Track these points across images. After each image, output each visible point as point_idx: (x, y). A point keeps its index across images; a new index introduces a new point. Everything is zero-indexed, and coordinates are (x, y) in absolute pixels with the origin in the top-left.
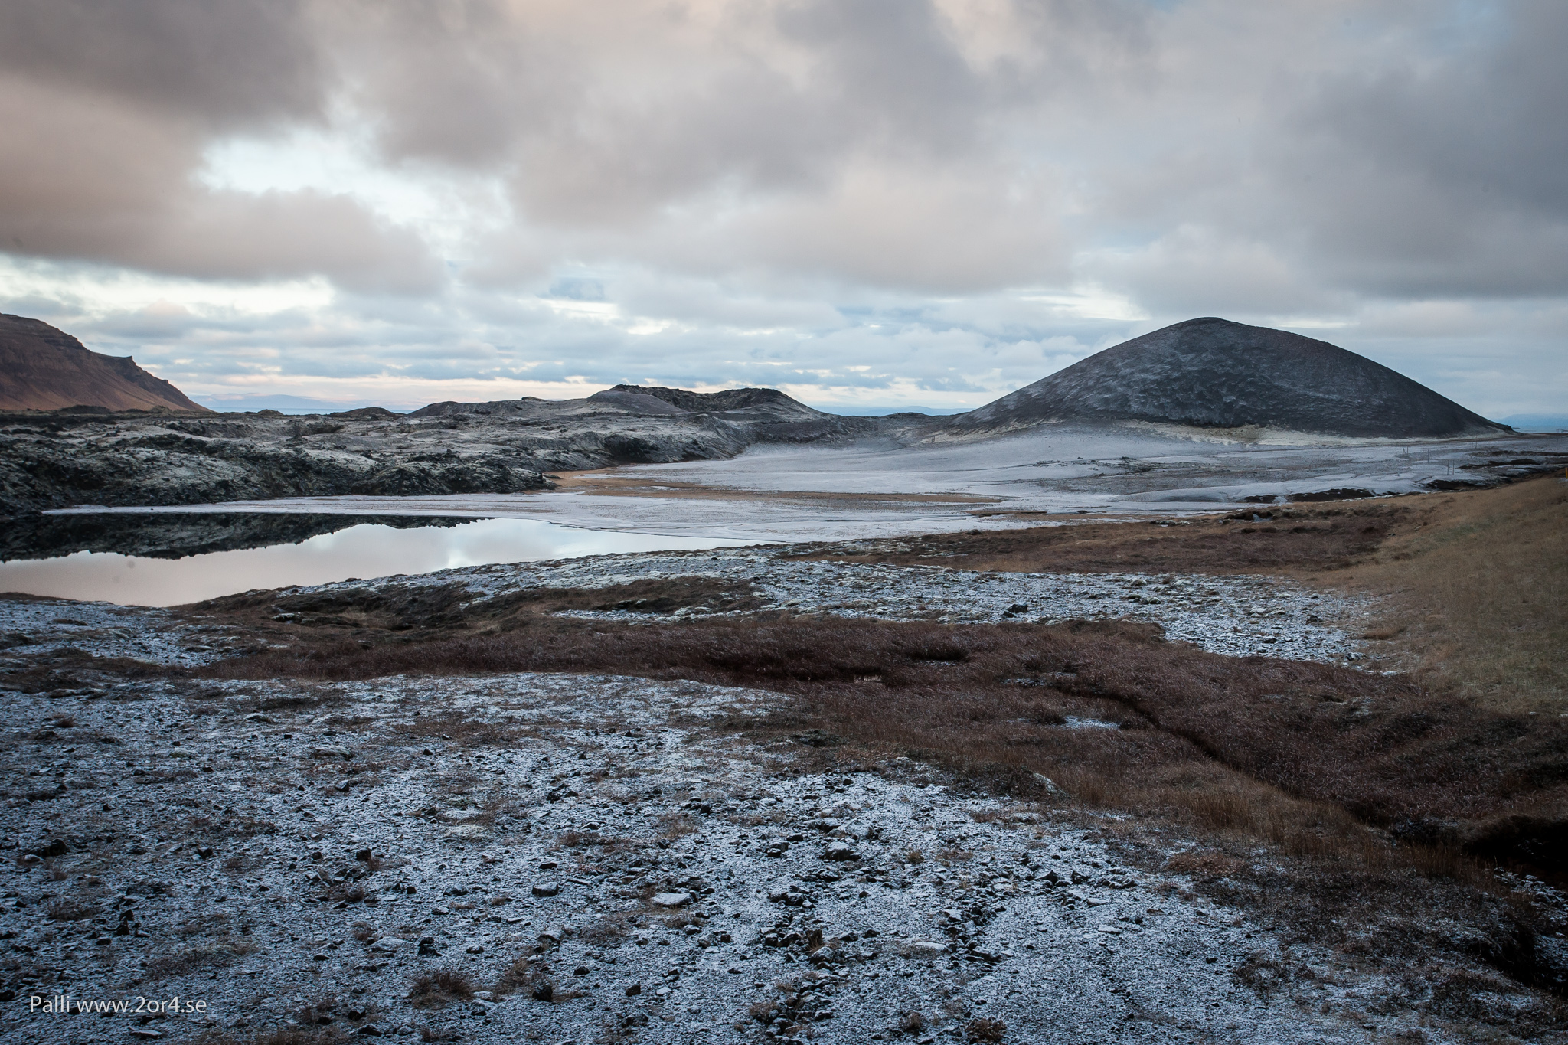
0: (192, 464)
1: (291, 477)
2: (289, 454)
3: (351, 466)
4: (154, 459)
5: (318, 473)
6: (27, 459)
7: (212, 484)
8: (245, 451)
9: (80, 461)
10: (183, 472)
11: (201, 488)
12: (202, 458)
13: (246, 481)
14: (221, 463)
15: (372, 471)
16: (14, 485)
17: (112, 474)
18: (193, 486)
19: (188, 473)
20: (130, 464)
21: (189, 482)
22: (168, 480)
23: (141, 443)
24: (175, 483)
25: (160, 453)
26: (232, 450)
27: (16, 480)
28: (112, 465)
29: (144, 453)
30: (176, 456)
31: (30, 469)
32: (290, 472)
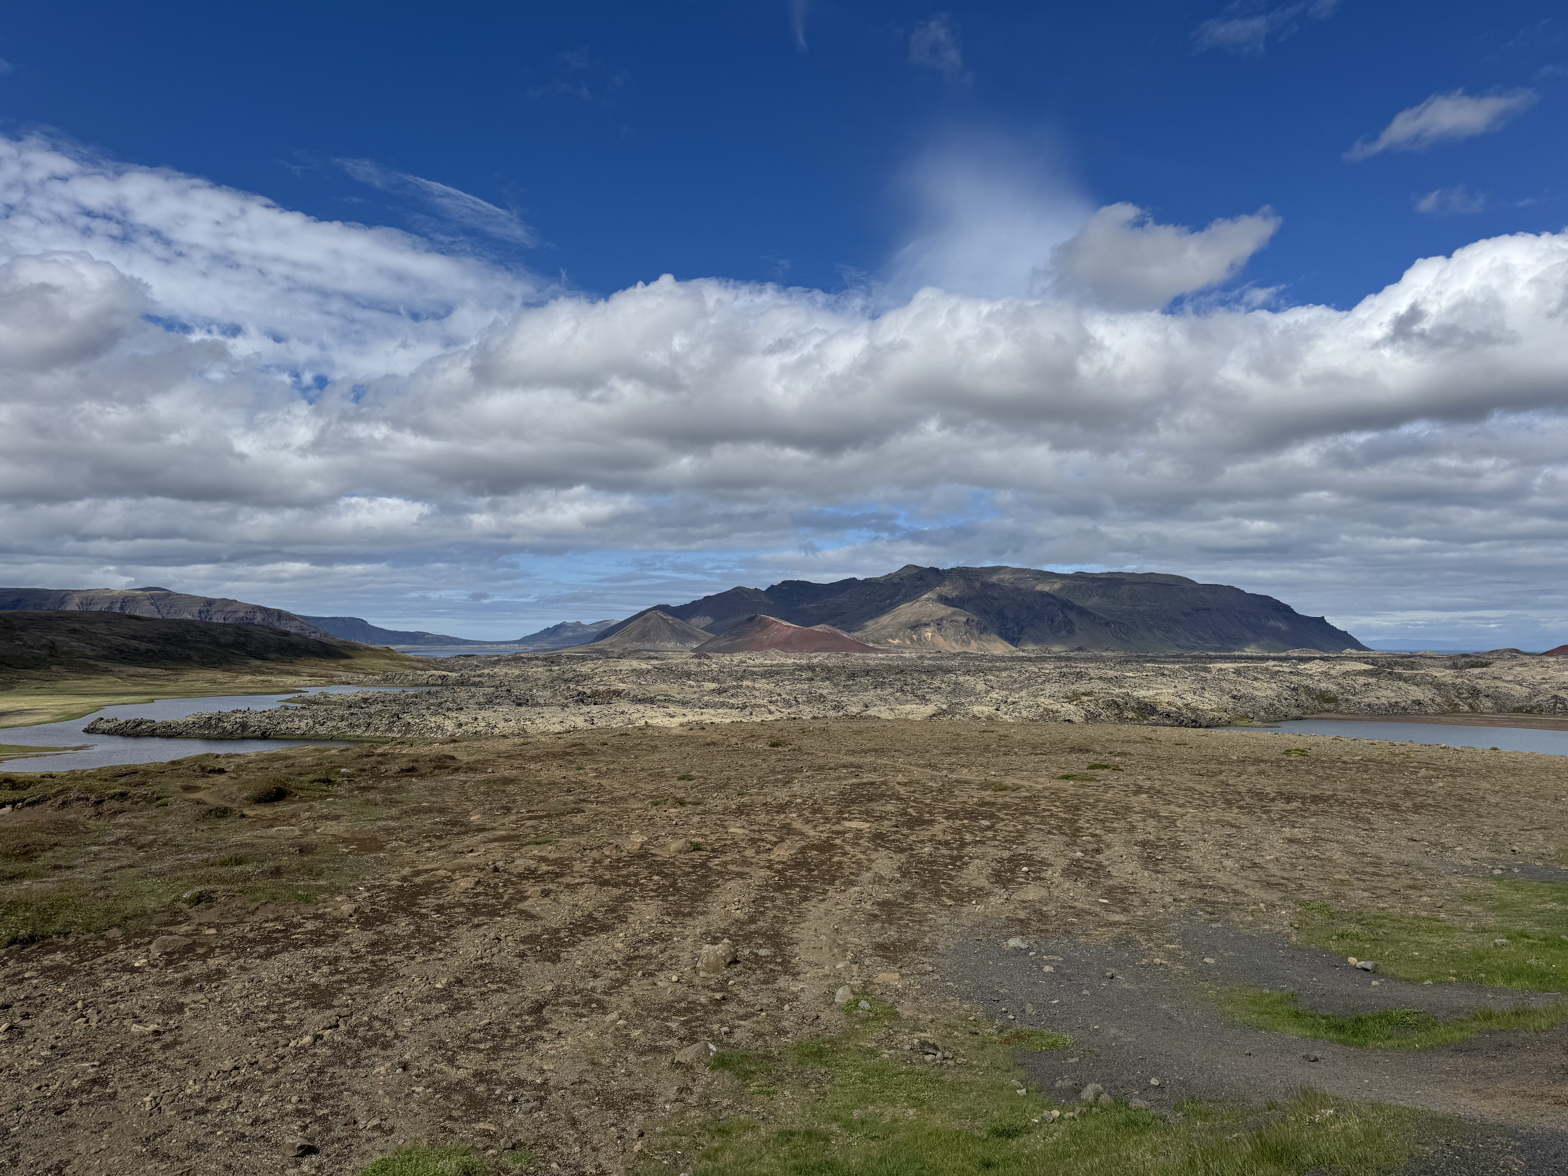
0: (1394, 688)
2: (1463, 683)
7: (1409, 702)
9: (1324, 685)
10: (1388, 693)
12: (1401, 683)
13: (1433, 700)
14: (1414, 688)
15: (1530, 697)
18: (1396, 702)
19: (1393, 695)
21: (1393, 700)
24: (1384, 701)
25: (1373, 680)
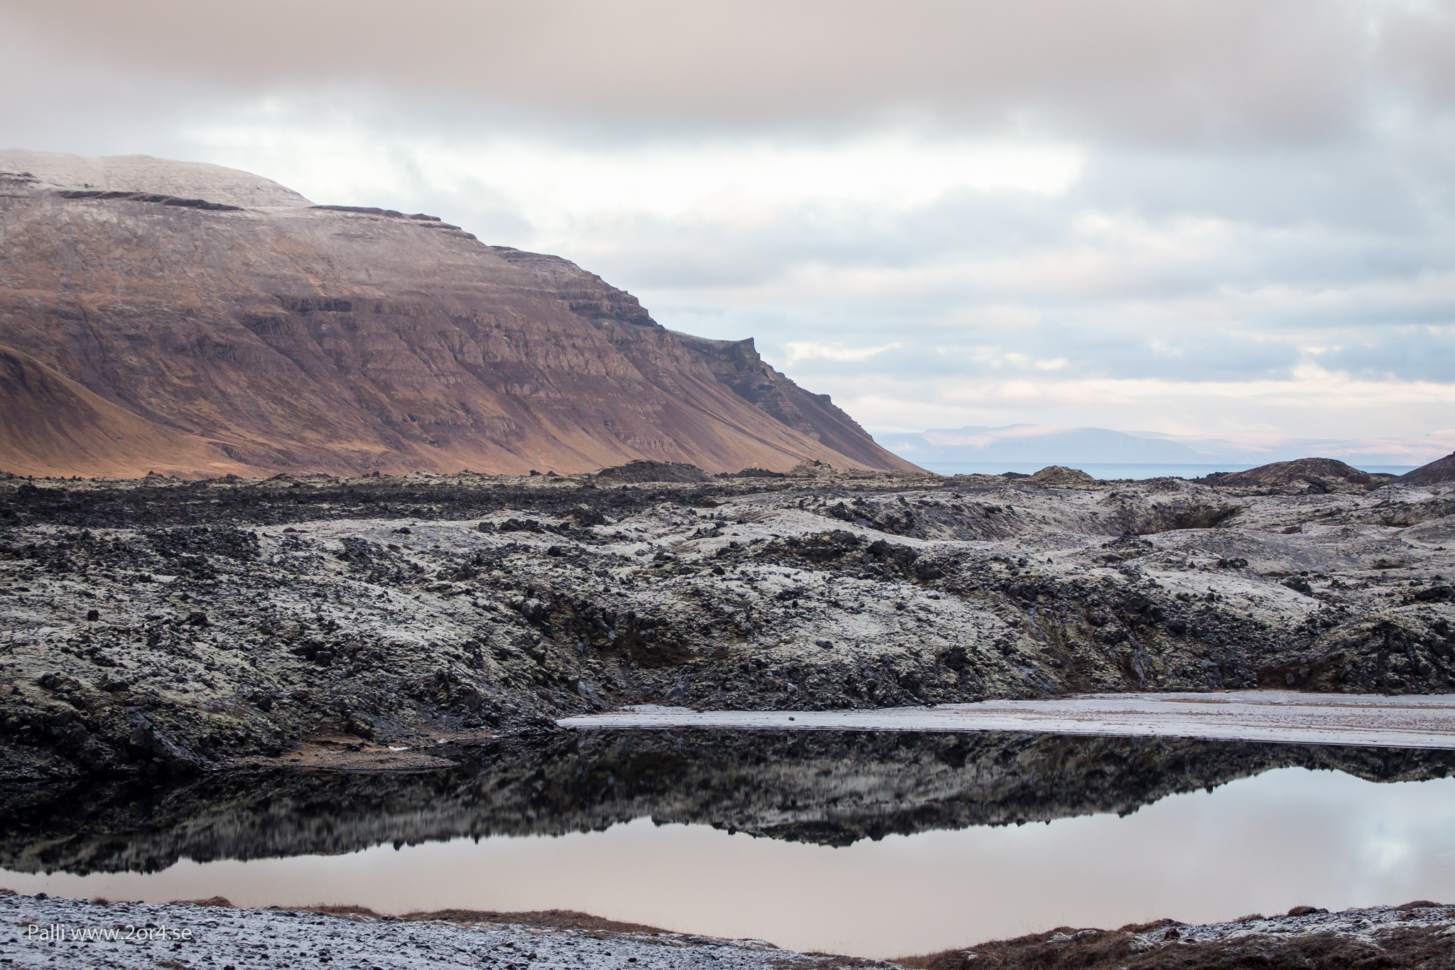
0: (883, 607)
1: (1113, 640)
2: (1108, 582)
3: (1260, 614)
4: (798, 593)
5: (1177, 631)
6: (530, 593)
7: (928, 657)
8: (1005, 574)
9: (641, 597)
10: (862, 626)
11: (903, 668)
12: (906, 589)
13: (1007, 651)
14: (950, 604)
15: (1312, 628)
16: (502, 655)
17: (706, 631)
18: (885, 661)
19: (875, 630)
20: (747, 606)
21: (875, 651)
22: (827, 646)
23: (772, 552)
24: (844, 654)
25: (812, 578)
26: (975, 570)
27: (506, 644)
28: (707, 607)
29: (777, 577)
30: (847, 587)
31: (536, 618)
32: (1111, 628)
